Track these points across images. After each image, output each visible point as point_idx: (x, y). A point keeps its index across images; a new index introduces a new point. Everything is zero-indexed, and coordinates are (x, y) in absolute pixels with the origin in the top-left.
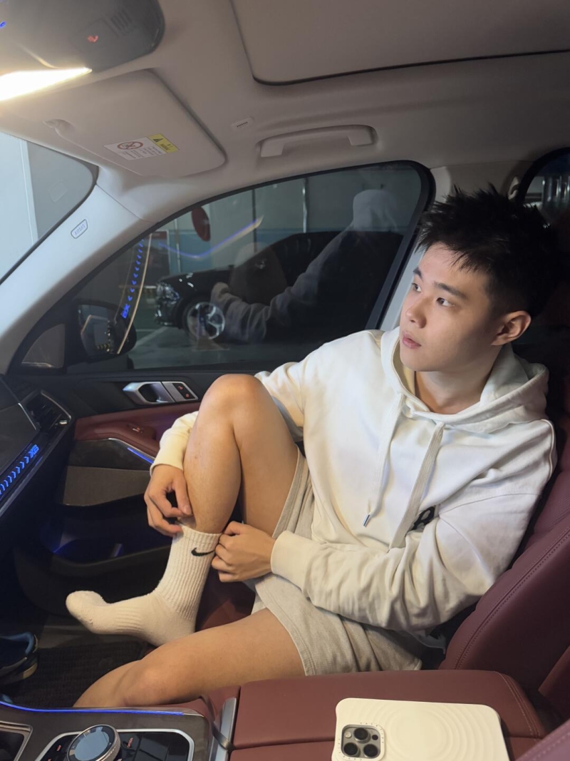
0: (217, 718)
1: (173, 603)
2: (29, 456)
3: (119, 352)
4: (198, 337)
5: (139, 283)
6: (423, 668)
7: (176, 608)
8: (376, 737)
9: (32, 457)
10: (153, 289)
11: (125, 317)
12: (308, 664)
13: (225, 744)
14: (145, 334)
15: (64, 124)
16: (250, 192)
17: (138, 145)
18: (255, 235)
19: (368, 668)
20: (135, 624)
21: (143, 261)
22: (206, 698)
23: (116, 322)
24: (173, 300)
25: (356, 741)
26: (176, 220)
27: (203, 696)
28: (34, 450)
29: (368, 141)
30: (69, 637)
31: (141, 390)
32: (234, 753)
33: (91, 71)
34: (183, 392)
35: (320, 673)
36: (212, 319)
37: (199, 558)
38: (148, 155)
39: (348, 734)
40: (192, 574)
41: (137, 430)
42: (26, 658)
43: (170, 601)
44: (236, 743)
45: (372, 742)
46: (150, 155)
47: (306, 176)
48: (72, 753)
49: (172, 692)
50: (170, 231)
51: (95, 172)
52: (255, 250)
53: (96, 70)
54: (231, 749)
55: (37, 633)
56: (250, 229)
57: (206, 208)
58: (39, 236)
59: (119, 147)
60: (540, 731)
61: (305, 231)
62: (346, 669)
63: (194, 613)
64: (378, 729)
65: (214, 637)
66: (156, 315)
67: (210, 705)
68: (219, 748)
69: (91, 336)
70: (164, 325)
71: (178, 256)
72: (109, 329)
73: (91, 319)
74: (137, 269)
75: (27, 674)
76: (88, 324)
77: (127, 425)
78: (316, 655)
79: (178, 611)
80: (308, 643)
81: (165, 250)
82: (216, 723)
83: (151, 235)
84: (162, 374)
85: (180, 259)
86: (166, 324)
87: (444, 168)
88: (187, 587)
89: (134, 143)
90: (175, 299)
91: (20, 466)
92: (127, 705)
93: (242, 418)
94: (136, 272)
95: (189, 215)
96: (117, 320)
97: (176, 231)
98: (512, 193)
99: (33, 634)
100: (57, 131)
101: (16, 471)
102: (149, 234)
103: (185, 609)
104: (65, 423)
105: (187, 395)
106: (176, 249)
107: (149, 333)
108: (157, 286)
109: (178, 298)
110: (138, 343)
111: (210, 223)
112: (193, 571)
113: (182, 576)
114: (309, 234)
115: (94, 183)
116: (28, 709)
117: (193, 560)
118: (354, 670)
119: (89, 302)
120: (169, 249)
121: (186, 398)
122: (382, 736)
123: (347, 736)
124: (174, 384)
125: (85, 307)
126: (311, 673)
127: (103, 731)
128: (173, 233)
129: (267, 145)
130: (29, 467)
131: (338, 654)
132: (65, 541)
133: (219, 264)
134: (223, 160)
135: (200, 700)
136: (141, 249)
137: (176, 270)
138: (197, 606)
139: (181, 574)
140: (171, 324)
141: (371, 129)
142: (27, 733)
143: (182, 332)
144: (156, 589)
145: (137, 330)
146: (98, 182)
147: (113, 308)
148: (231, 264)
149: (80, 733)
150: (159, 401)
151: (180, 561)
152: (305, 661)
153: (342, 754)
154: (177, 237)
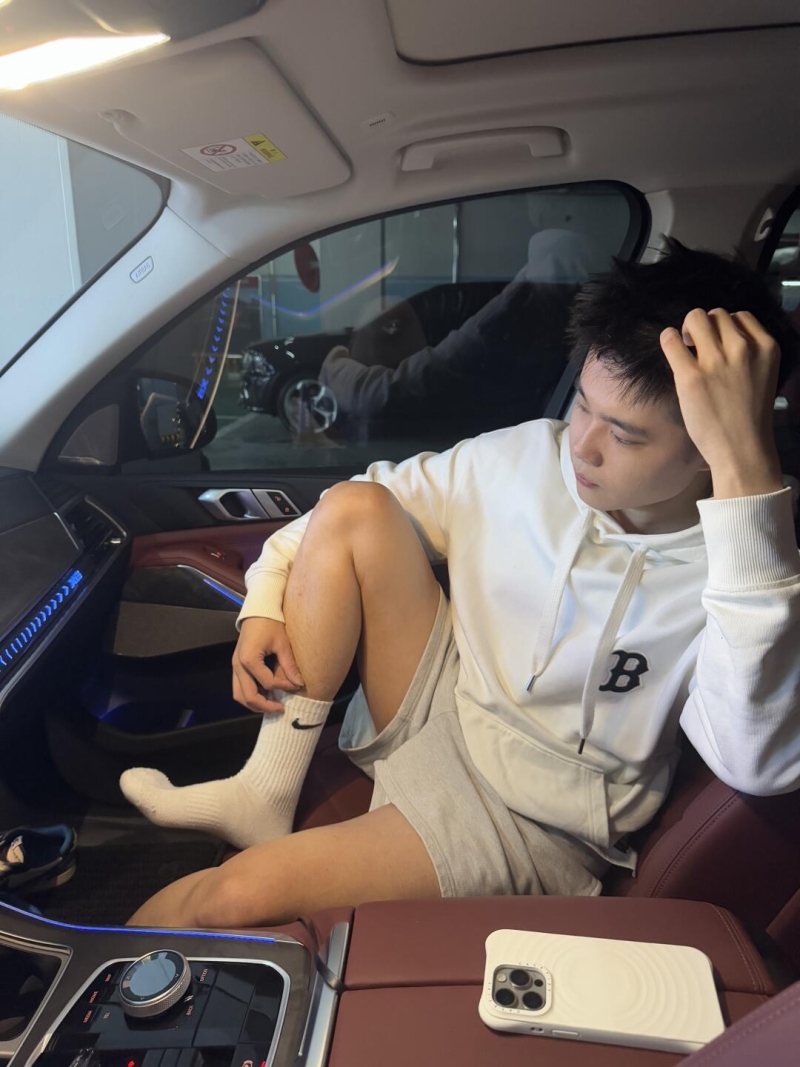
0: (322, 948)
1: (265, 792)
2: (69, 585)
3: (192, 446)
4: (299, 429)
5: (221, 350)
6: (603, 893)
7: (268, 798)
8: (539, 983)
9: (73, 587)
10: (238, 360)
11: (201, 397)
12: (447, 883)
13: (333, 983)
14: (227, 423)
15: (127, 117)
16: (378, 223)
17: (230, 149)
18: (384, 287)
19: (528, 891)
20: (212, 816)
21: (227, 319)
22: (307, 922)
23: (188, 405)
24: (265, 376)
25: (512, 987)
26: (271, 263)
27: (304, 918)
28: (77, 578)
29: (558, 150)
30: (119, 834)
31: (223, 500)
32: (345, 994)
33: (169, 38)
34: (282, 505)
35: (462, 894)
36: (321, 403)
37: (302, 732)
38: (243, 165)
39: (502, 978)
40: (292, 753)
41: (218, 555)
42: (61, 859)
43: (260, 788)
44: (349, 982)
45: (534, 989)
46: (245, 165)
47: (459, 201)
48: (126, 984)
49: (260, 912)
50: (263, 277)
51: (166, 188)
52: (383, 306)
53: (176, 37)
54: (341, 989)
55: (77, 826)
56: (377, 277)
57: (316, 245)
58: (83, 280)
59: (202, 151)
60: (767, 985)
61: (454, 281)
62: (499, 891)
63: (293, 806)
64: (544, 971)
65: (318, 840)
66: (242, 397)
67: (312, 930)
68: (325, 989)
69: (153, 422)
70: (251, 410)
71: (274, 313)
72: (178, 413)
73: (155, 399)
74: (220, 330)
75: (62, 878)
76: (151, 406)
77: (203, 547)
78: (457, 871)
79: (271, 803)
80: (447, 855)
81: (256, 303)
82: (321, 955)
83: (239, 282)
84: (252, 478)
85: (277, 317)
86: (255, 409)
87: (665, 192)
88: (284, 770)
89: (224, 146)
90: (268, 374)
91: (57, 598)
92: (199, 925)
93: (364, 543)
94: (219, 334)
95: (290, 256)
96: (190, 401)
97: (273, 277)
98: (762, 232)
99: (70, 825)
100: (117, 127)
101: (51, 605)
102: (237, 280)
103: (280, 801)
104: (118, 542)
105: (287, 510)
106: (270, 301)
107: (232, 421)
108: (243, 355)
109: (273, 372)
110: (219, 435)
111: (321, 265)
112: (293, 749)
113: (278, 756)
114: (459, 286)
115: (164, 205)
116: (67, 925)
117: (294, 735)
118: (509, 892)
119: (152, 375)
120: (261, 301)
121: (285, 513)
122: (548, 981)
123: (500, 980)
124: (268, 493)
125: (146, 381)
126: (449, 894)
127: (167, 957)
128: (267, 280)
129: (411, 154)
130: (68, 601)
131: (489, 872)
132: (114, 703)
133: (332, 326)
134: (347, 174)
135: (299, 923)
136: (226, 300)
137: (269, 333)
138: (297, 798)
139: (277, 753)
140: (261, 409)
141: (562, 134)
142: (65, 956)
143: (277, 421)
144: (242, 771)
145: (218, 417)
146: (169, 202)
147: (186, 384)
148: (349, 325)
149: (137, 960)
150: (248, 516)
151: (277, 735)
152: (442, 879)
153: (493, 1003)
154: (273, 285)
